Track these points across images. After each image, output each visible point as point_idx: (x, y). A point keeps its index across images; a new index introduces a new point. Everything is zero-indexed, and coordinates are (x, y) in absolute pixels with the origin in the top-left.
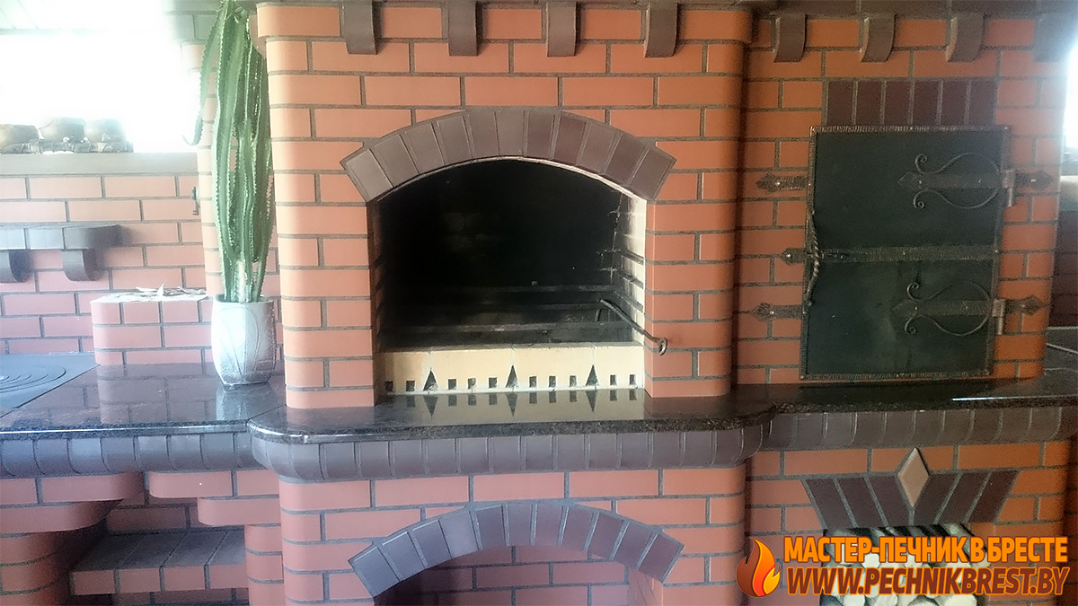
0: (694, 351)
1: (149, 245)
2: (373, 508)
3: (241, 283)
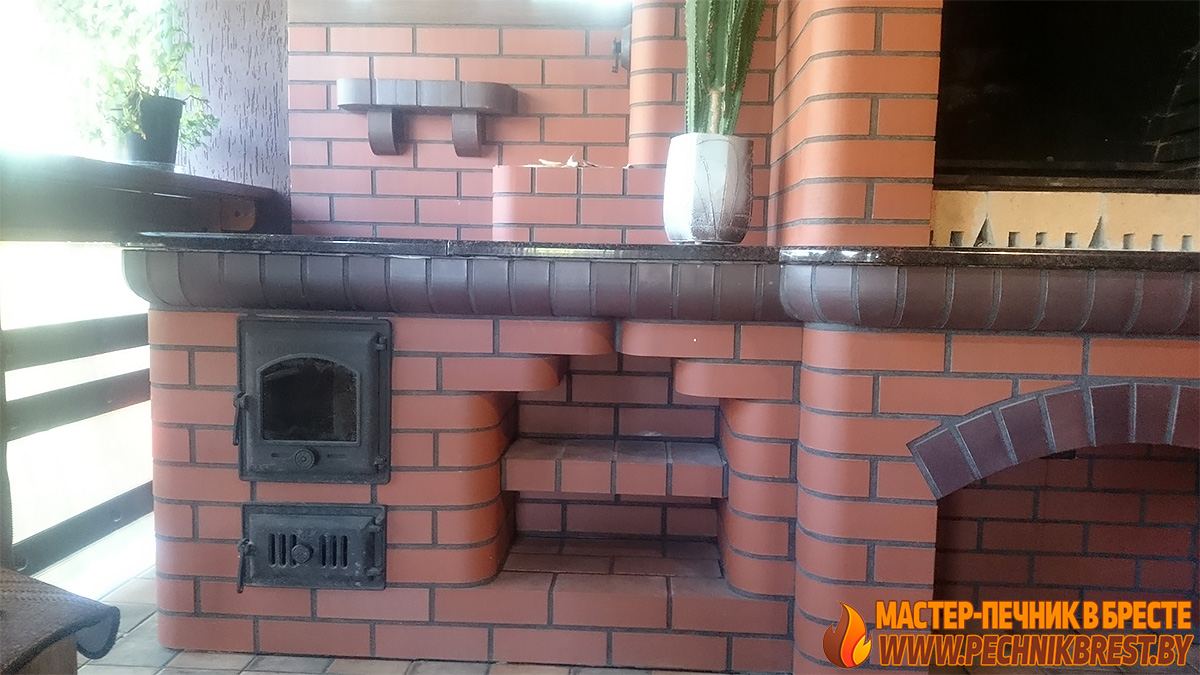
1: (549, 115)
2: (946, 372)
3: (713, 118)
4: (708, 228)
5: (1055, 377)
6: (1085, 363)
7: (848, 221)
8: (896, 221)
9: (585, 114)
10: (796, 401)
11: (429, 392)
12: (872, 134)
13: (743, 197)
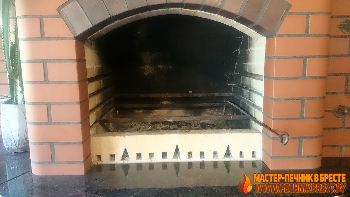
0: (300, 139)
7: (44, 163)
12: (49, 122)
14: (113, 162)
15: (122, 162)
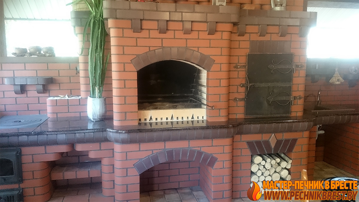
0: (220, 109)
1: (61, 83)
2: (140, 150)
3: (97, 93)
4: (96, 118)
5: (160, 149)
6: (165, 146)
7: (122, 120)
8: (131, 120)
9: (70, 82)
10: (113, 157)
11: (31, 163)
12: (125, 104)
13: (104, 110)
14: (146, 122)
15: (150, 122)
